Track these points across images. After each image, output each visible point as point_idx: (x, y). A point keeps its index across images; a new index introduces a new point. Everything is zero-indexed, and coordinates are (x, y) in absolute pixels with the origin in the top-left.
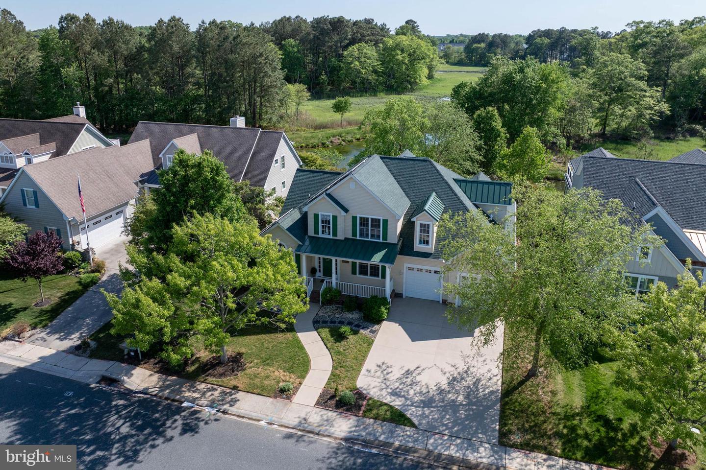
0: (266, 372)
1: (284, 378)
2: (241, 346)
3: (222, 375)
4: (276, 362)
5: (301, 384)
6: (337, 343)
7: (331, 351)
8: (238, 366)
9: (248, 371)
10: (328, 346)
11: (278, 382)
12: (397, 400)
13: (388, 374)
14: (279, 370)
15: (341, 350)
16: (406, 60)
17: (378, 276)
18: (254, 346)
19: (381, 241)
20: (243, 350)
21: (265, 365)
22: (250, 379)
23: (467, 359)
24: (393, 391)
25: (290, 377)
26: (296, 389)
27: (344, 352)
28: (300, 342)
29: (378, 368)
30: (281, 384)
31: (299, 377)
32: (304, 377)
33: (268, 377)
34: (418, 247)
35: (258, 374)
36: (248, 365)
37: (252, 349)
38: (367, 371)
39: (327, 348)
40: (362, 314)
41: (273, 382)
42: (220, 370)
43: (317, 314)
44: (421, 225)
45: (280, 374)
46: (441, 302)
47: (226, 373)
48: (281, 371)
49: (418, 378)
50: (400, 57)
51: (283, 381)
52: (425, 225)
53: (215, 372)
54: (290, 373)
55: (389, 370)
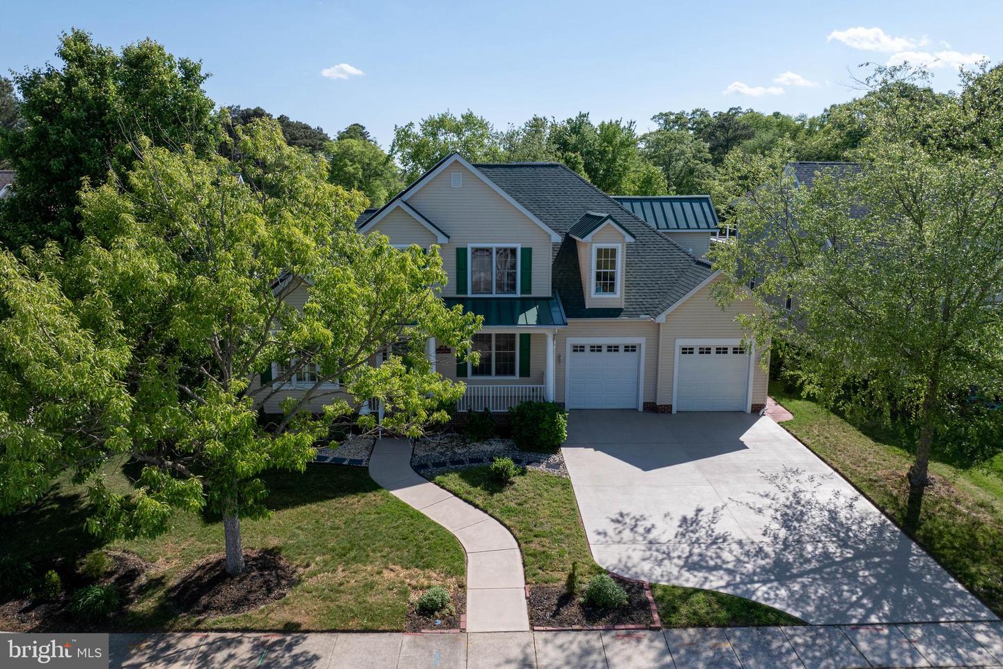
0: (359, 577)
1: (414, 582)
2: (265, 534)
3: (238, 605)
4: (374, 551)
5: (462, 587)
6: (495, 495)
7: (490, 511)
8: (279, 577)
9: (309, 583)
10: (478, 502)
11: (404, 593)
12: (712, 578)
13: (648, 531)
14: (392, 567)
15: (512, 505)
16: (360, 173)
17: (513, 373)
18: (298, 528)
19: (519, 295)
20: (273, 542)
21: (347, 563)
22: (324, 599)
23: (778, 481)
24: (686, 562)
25: (429, 578)
26: (461, 601)
27: (520, 508)
28: (408, 506)
29: (620, 527)
30: (414, 597)
31: (449, 574)
32: (463, 572)
33: (370, 586)
34: (594, 297)
35: (341, 584)
36: (301, 570)
37: (294, 535)
38: (599, 533)
39: (476, 506)
40: (510, 442)
41: (391, 596)
42: (231, 591)
43: (413, 455)
44: (599, 251)
45: (396, 574)
46: (641, 409)
47: (252, 597)
48: (398, 568)
49: (719, 529)
50: (350, 169)
51: (415, 588)
52: (606, 250)
53: (219, 599)
54: (423, 568)
55: (648, 524)
